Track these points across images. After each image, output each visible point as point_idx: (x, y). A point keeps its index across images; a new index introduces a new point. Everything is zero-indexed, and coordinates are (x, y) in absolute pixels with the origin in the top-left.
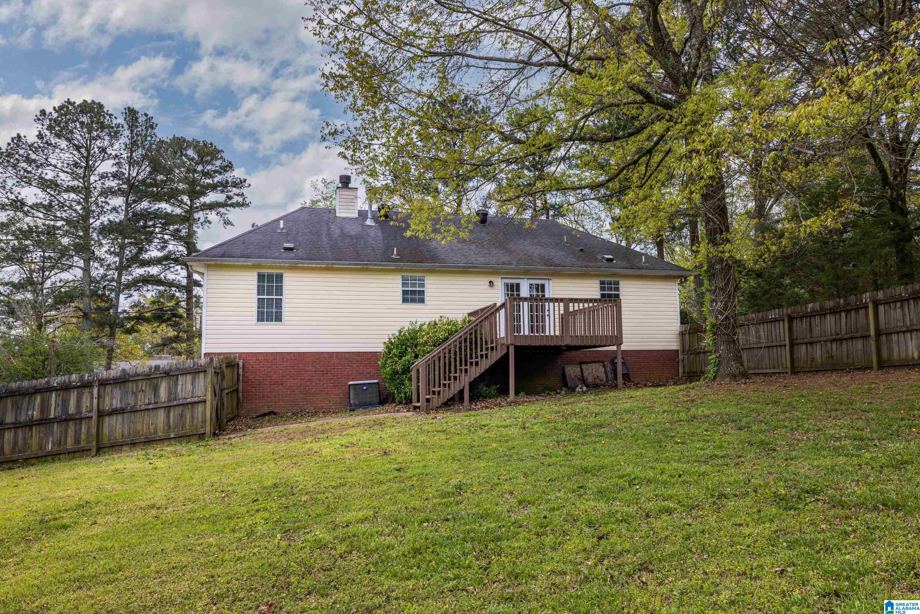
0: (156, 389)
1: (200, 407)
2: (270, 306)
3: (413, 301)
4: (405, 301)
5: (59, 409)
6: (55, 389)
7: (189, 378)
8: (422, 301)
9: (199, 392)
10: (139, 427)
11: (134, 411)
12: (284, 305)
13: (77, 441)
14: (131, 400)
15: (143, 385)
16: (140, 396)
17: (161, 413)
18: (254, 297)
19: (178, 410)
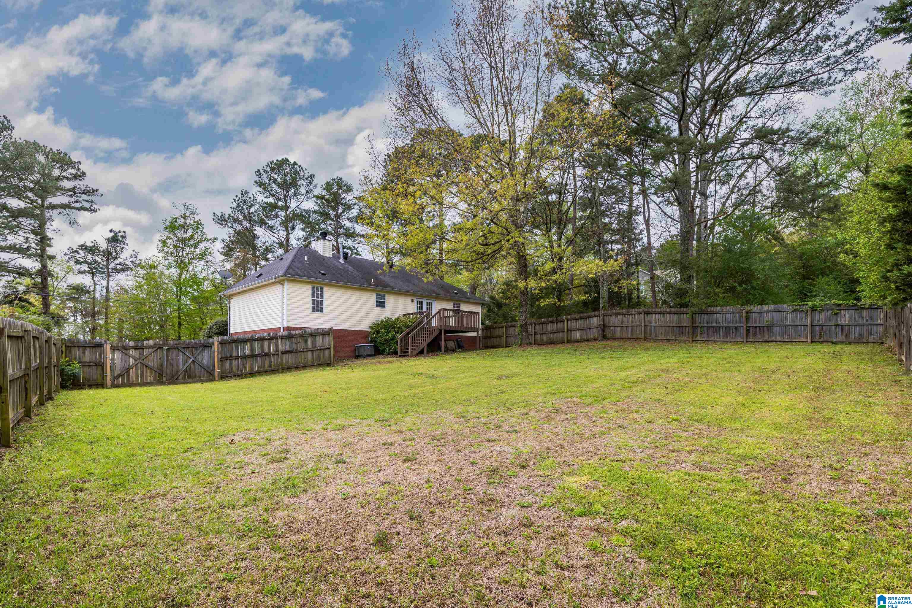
0: (306, 341)
1: (327, 352)
2: (317, 304)
3: (381, 306)
4: (377, 306)
5: (260, 350)
6: (257, 340)
7: (321, 337)
8: (384, 307)
9: (326, 344)
10: (300, 360)
11: (297, 352)
12: (324, 304)
13: (270, 366)
14: (294, 346)
15: (299, 340)
16: (299, 345)
17: (310, 354)
18: (310, 299)
19: (317, 352)
